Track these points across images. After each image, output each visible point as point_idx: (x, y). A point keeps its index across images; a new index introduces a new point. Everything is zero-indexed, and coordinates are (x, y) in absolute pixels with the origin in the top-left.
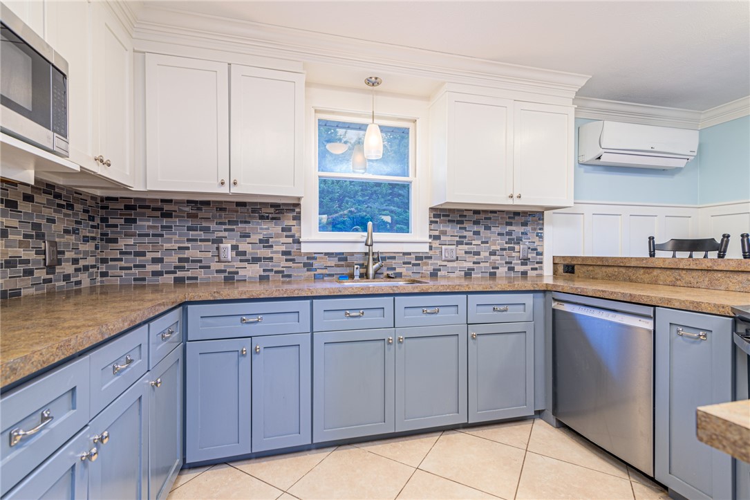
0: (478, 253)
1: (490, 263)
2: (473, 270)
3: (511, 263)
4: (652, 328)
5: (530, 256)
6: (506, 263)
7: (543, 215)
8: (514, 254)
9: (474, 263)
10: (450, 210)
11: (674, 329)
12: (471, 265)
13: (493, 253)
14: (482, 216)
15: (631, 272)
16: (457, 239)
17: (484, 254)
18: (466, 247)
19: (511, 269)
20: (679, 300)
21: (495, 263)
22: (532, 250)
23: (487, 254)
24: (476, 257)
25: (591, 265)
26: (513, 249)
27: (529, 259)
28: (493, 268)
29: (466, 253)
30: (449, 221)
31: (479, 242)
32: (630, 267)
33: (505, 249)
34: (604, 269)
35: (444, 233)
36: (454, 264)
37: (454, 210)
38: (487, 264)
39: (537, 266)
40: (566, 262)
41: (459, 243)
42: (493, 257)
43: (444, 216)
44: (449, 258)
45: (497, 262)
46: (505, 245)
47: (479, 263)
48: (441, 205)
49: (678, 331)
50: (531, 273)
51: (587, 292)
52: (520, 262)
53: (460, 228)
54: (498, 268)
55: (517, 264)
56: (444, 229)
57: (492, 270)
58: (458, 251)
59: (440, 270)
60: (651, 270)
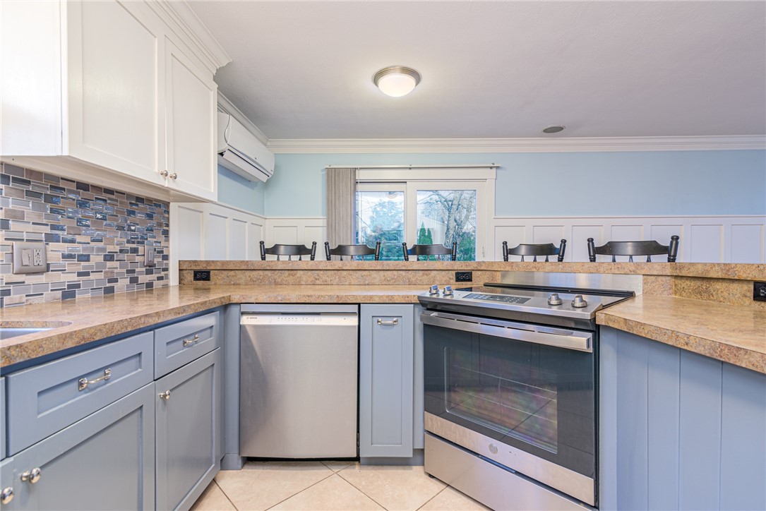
0: (86, 258)
1: (106, 273)
2: (78, 286)
3: (133, 271)
4: (357, 324)
5: (156, 261)
6: (128, 272)
7: (168, 207)
8: (138, 259)
9: (80, 274)
10: (31, 172)
11: (375, 319)
12: (74, 278)
13: (109, 257)
14: (91, 194)
15: (276, 275)
16: (48, 230)
17: (96, 259)
18: (65, 248)
19: (134, 280)
20: (378, 296)
21: (112, 272)
22: (159, 252)
23: (101, 259)
24: (83, 264)
25: (232, 270)
26: (135, 251)
27: (154, 265)
28: (110, 281)
29: (64, 257)
30: (29, 193)
31: (88, 239)
32: (276, 270)
33: (127, 252)
34: (248, 273)
35: (19, 217)
36: (42, 279)
37: (40, 174)
38: (101, 276)
39: (163, 274)
40: (198, 268)
41: (50, 238)
42: (109, 264)
43: (15, 180)
44: (32, 268)
45: (116, 271)
46: (127, 245)
47: (87, 274)
48: (13, 158)
49: (378, 322)
50: (157, 284)
51: (289, 300)
52: (144, 269)
53: (52, 211)
54: (116, 280)
55: (141, 273)
56: (19, 208)
57: (108, 285)
58: (50, 254)
59: (7, 293)
60: (295, 272)
